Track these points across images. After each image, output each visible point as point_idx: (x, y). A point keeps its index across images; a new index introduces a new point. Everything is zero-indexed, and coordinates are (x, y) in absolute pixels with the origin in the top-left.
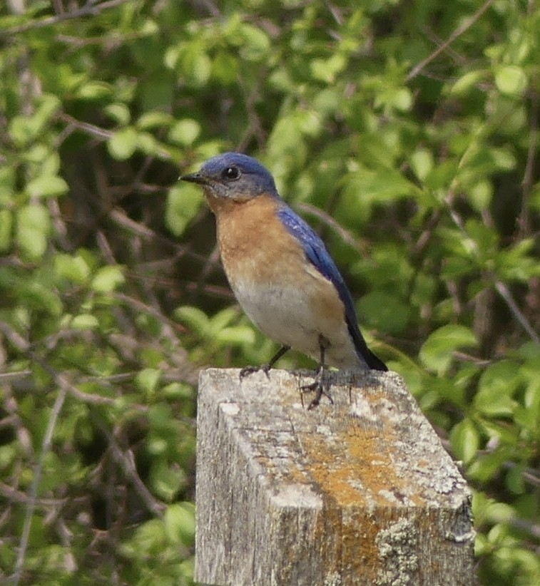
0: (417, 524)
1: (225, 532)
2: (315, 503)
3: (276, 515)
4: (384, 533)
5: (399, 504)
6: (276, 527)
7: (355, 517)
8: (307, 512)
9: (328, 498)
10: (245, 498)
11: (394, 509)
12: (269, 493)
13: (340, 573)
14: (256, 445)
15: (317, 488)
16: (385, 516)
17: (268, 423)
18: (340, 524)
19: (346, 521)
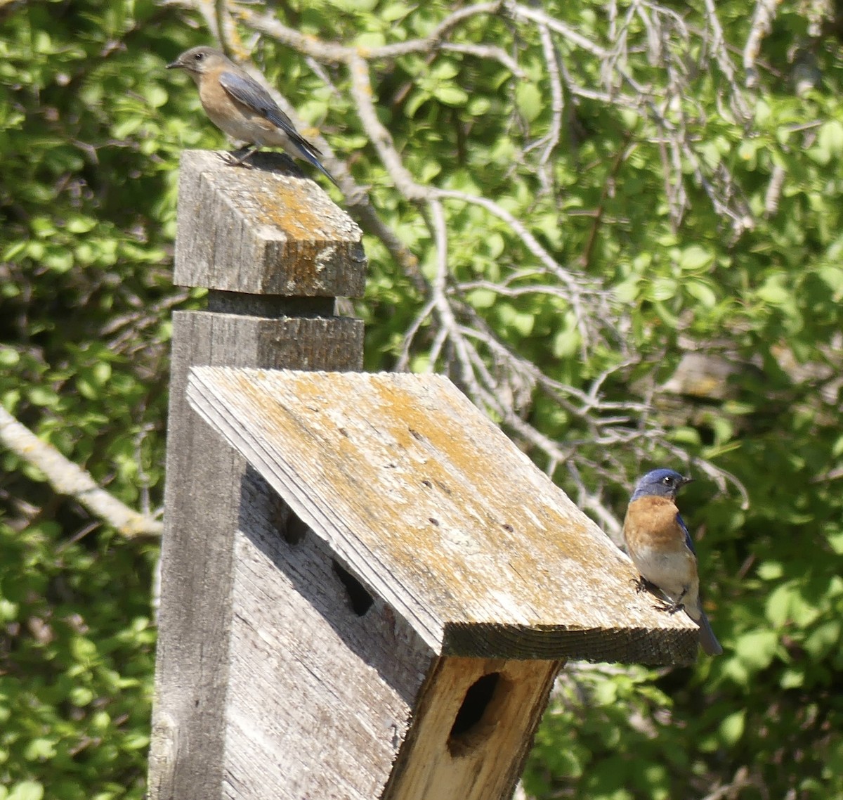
0: (337, 251)
1: (208, 254)
2: (282, 238)
3: (262, 245)
4: (320, 256)
5: (327, 239)
6: (262, 253)
7: (305, 247)
8: (279, 244)
9: (287, 234)
10: (229, 232)
11: (325, 242)
12: (254, 231)
13: (296, 282)
14: (233, 199)
15: (279, 227)
16: (319, 246)
17: (233, 185)
18: (297, 252)
19: (300, 249)
